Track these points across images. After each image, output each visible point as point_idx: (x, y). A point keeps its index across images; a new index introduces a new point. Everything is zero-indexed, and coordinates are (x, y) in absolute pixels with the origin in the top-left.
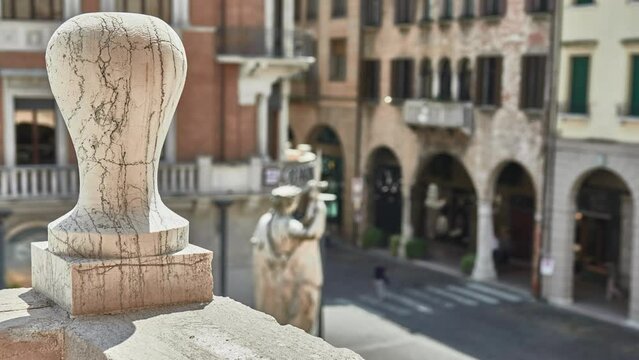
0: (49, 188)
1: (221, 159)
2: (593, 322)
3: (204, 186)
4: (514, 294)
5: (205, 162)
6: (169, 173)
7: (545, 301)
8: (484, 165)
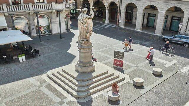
0: (21, 9)
1: (56, 3)
2: (129, 30)
3: (53, 8)
4: (113, 26)
5: (53, 3)
6: (46, 5)
7: (119, 27)
8: (107, 3)
